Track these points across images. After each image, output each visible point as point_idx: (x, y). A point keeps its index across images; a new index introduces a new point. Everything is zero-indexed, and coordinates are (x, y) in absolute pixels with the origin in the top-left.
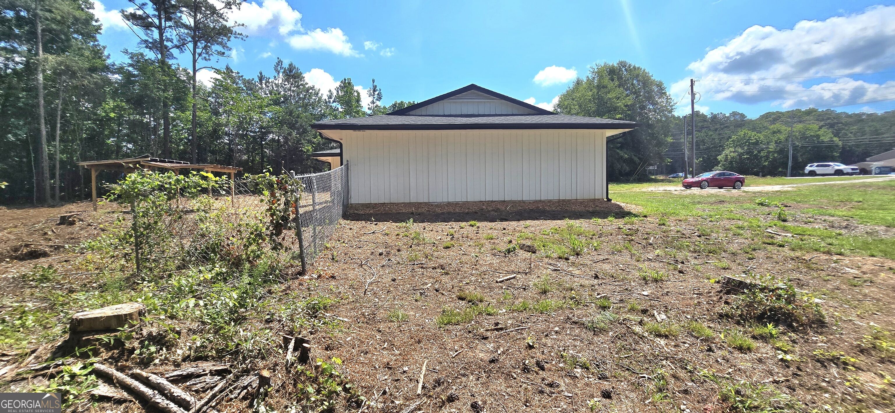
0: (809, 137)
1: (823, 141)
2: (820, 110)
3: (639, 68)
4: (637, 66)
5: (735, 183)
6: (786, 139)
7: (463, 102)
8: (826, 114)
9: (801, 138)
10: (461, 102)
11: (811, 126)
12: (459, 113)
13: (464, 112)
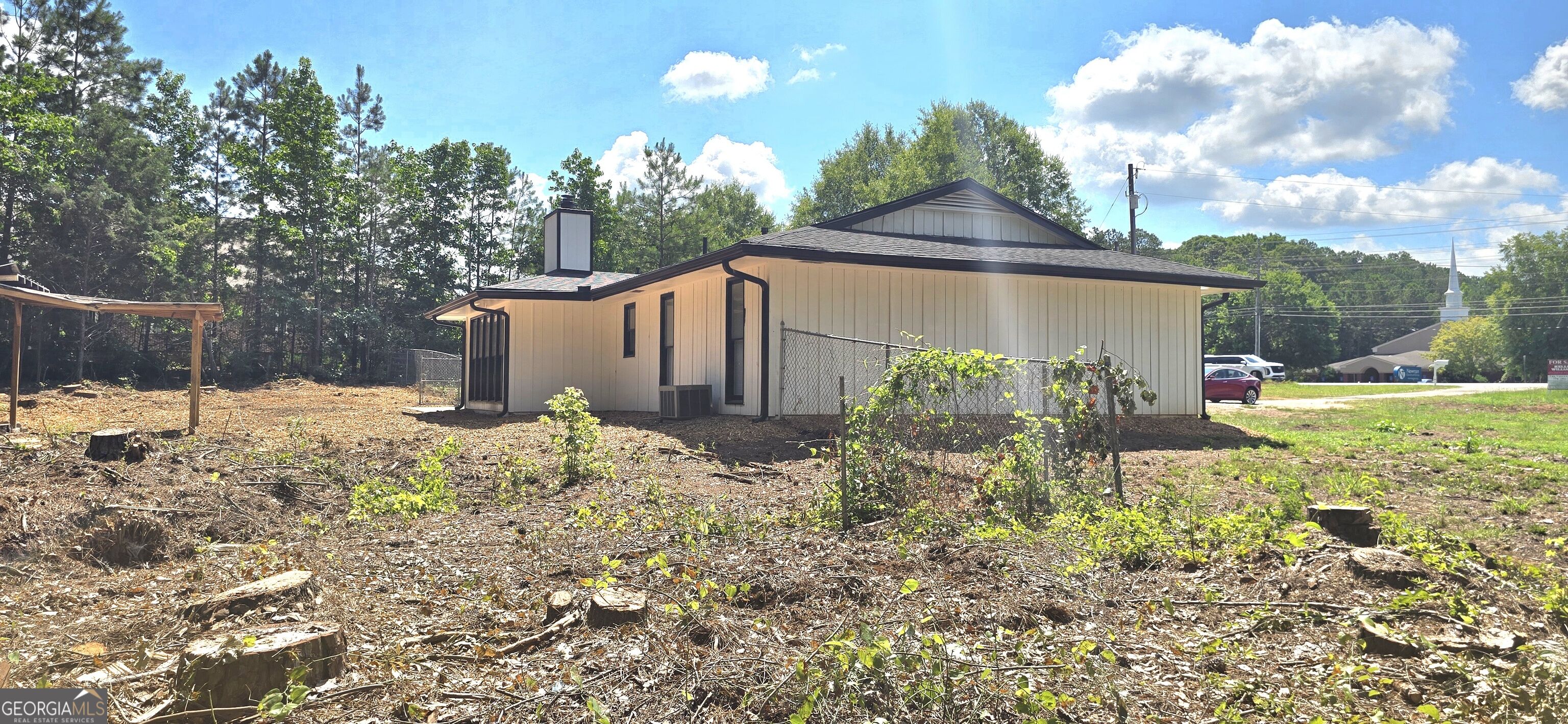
0: (1288, 297)
1: (1312, 309)
2: (1288, 240)
3: (1012, 123)
4: (1009, 118)
5: (1247, 392)
6: (1248, 300)
7: (949, 212)
8: (1302, 249)
9: (1274, 298)
10: (943, 212)
11: (1290, 276)
12: (938, 233)
13: (948, 233)
